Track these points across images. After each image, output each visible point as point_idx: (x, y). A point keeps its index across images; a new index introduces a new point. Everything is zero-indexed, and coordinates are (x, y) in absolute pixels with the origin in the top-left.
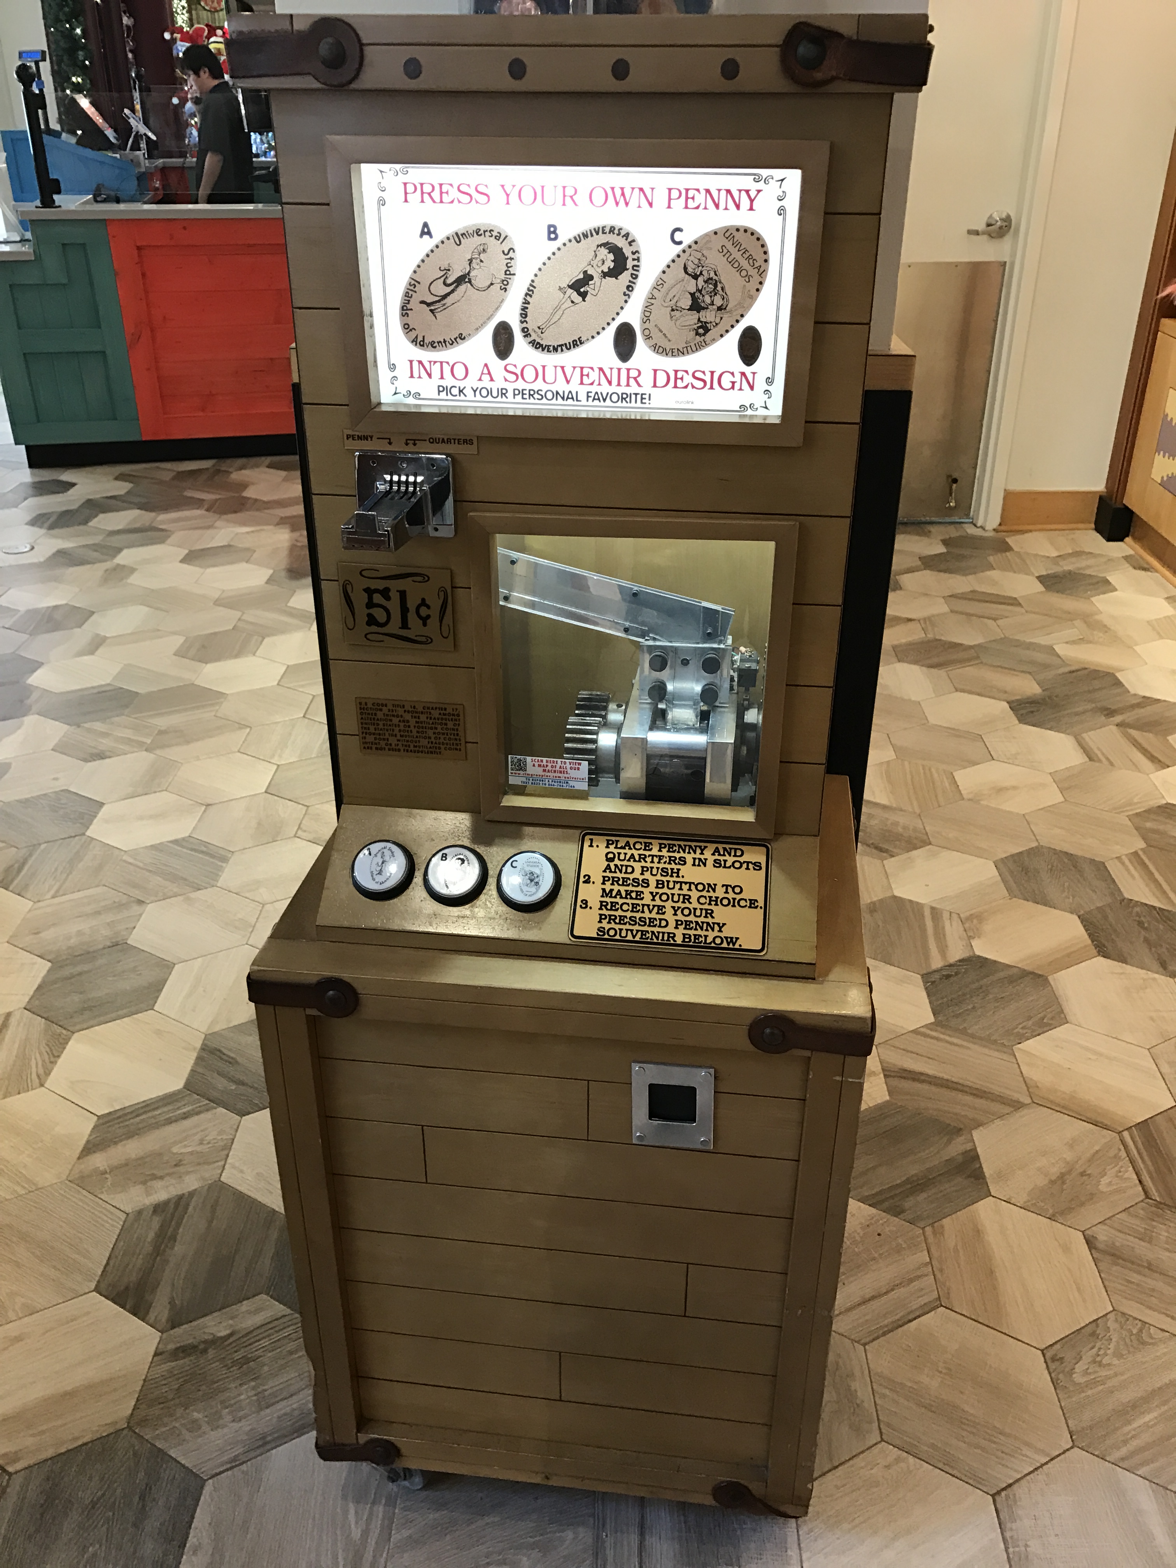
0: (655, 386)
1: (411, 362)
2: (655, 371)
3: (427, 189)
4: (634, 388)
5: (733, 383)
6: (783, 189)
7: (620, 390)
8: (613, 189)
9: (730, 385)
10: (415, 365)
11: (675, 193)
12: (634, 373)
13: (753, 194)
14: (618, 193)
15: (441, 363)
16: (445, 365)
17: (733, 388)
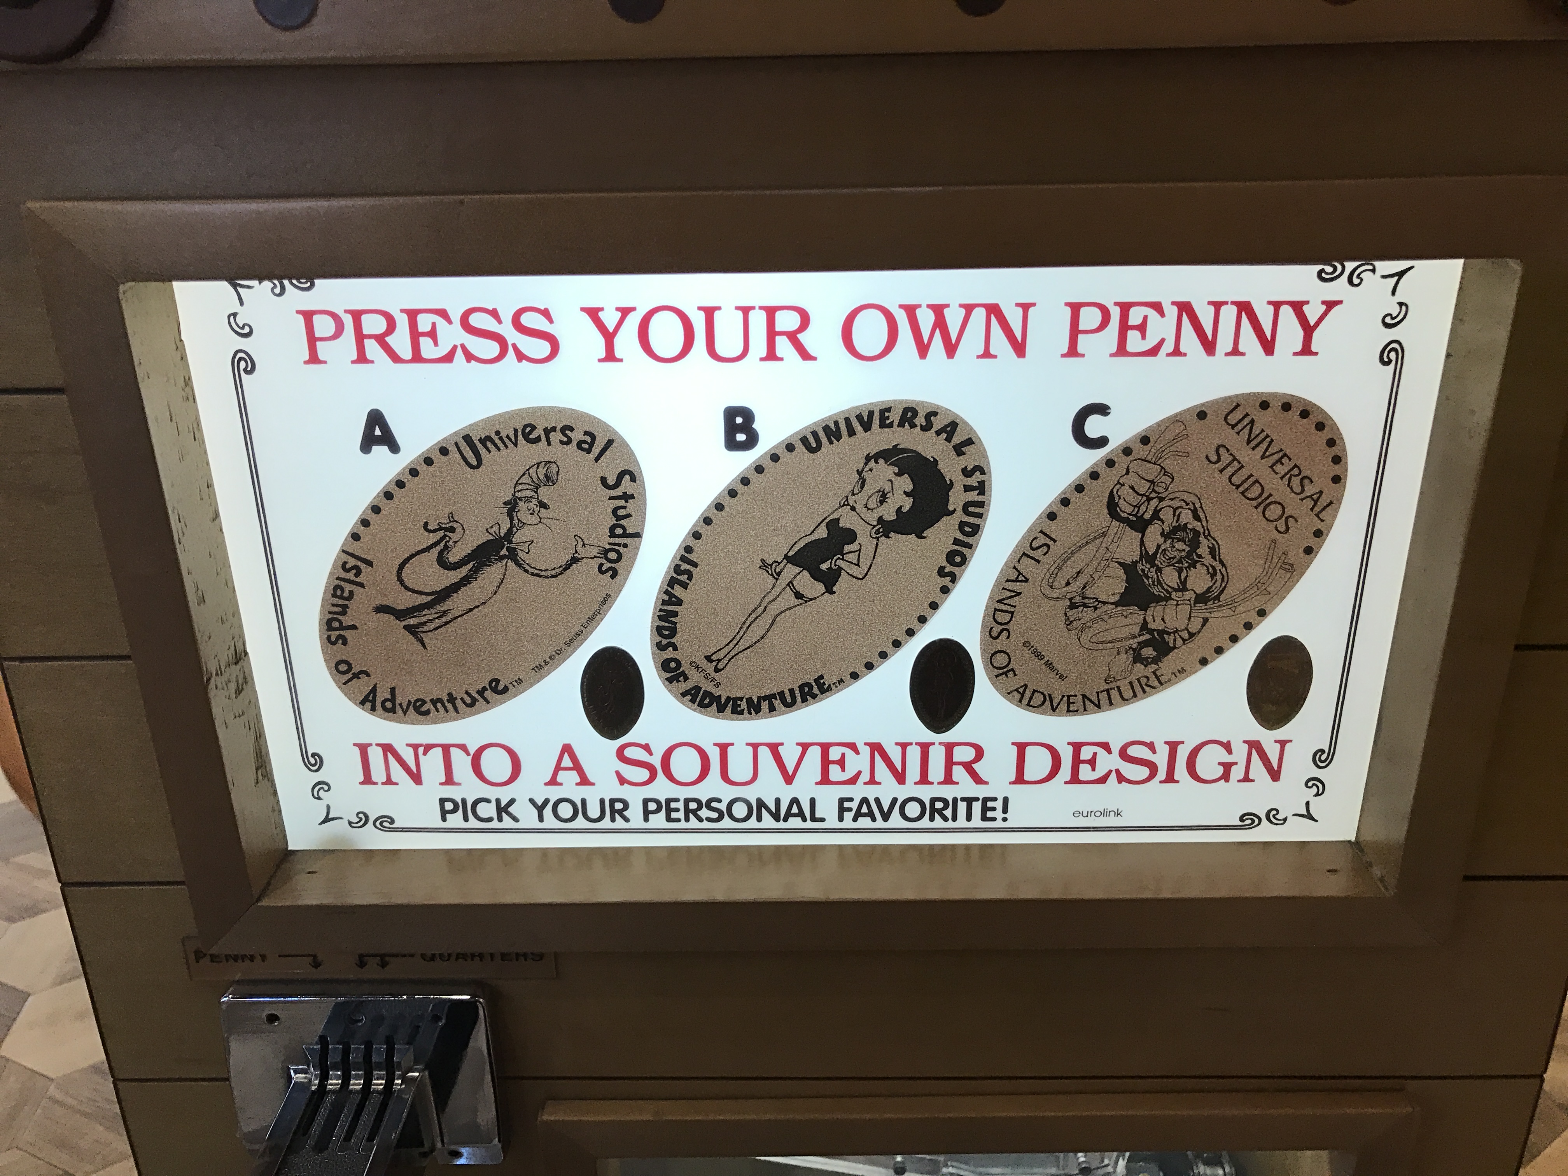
0: (1020, 779)
1: (363, 749)
2: (1021, 748)
3: (373, 325)
4: (965, 787)
5: (1227, 767)
6: (1400, 297)
7: (926, 793)
8: (911, 311)
9: (1220, 770)
10: (376, 756)
11: (1090, 318)
12: (963, 754)
13: (1312, 313)
14: (926, 319)
15: (446, 749)
16: (455, 753)
17: (1226, 777)
